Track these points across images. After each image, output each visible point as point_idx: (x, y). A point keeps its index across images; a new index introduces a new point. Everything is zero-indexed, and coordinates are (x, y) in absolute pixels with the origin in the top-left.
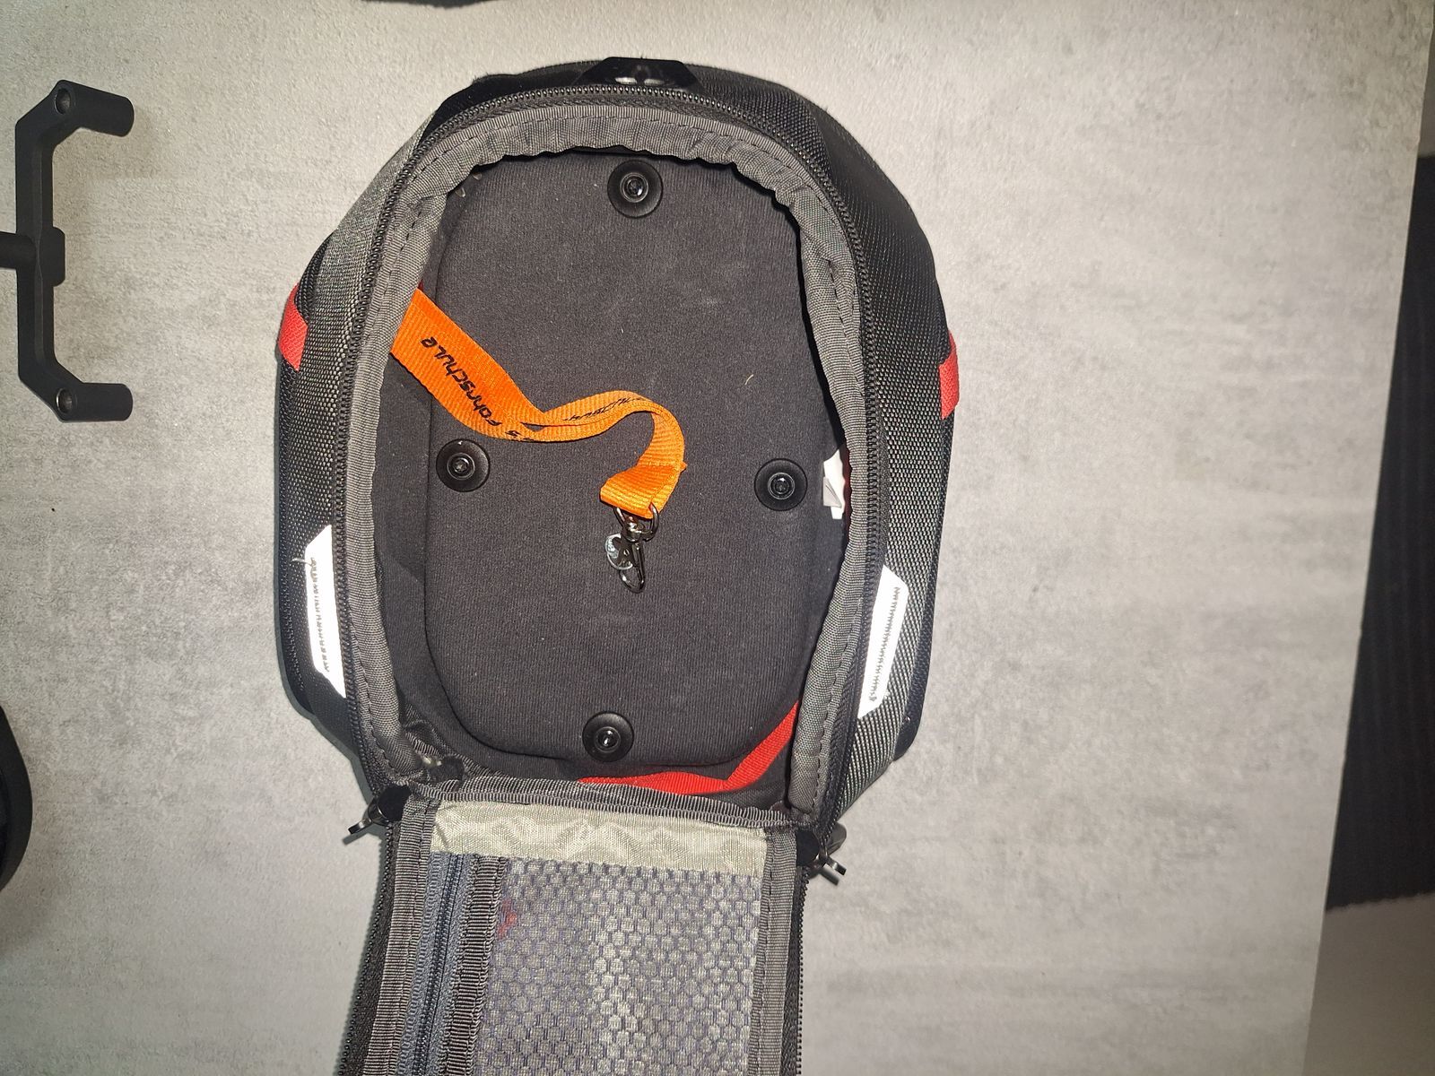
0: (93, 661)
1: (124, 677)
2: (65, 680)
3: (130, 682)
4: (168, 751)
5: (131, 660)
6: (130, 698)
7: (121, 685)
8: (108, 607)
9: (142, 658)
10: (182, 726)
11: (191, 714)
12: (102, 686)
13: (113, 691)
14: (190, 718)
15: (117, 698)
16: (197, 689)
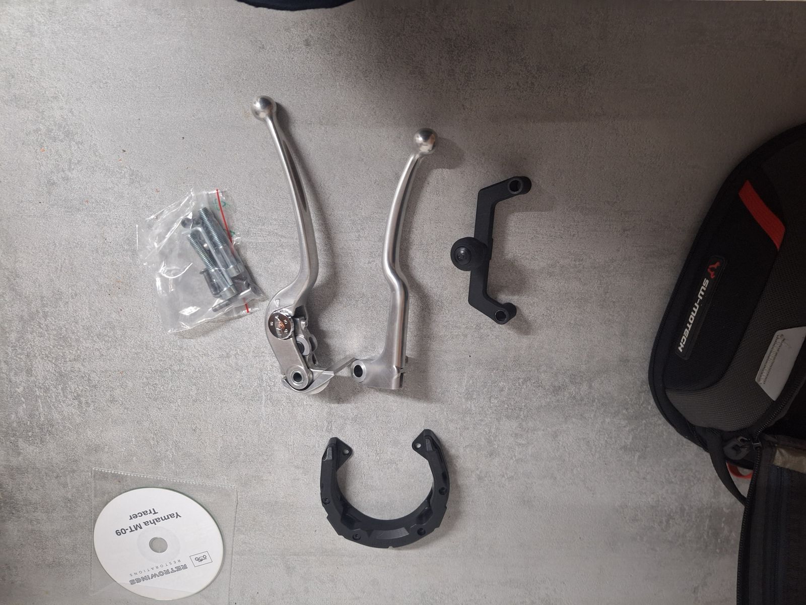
0: (482, 420)
1: (494, 427)
2: (468, 429)
3: (497, 429)
4: (512, 458)
5: (499, 420)
6: (496, 436)
7: (493, 430)
8: (491, 397)
9: (504, 419)
10: (519, 447)
11: (523, 442)
12: (484, 431)
13: (489, 433)
14: (523, 444)
15: (490, 436)
16: (527, 432)
